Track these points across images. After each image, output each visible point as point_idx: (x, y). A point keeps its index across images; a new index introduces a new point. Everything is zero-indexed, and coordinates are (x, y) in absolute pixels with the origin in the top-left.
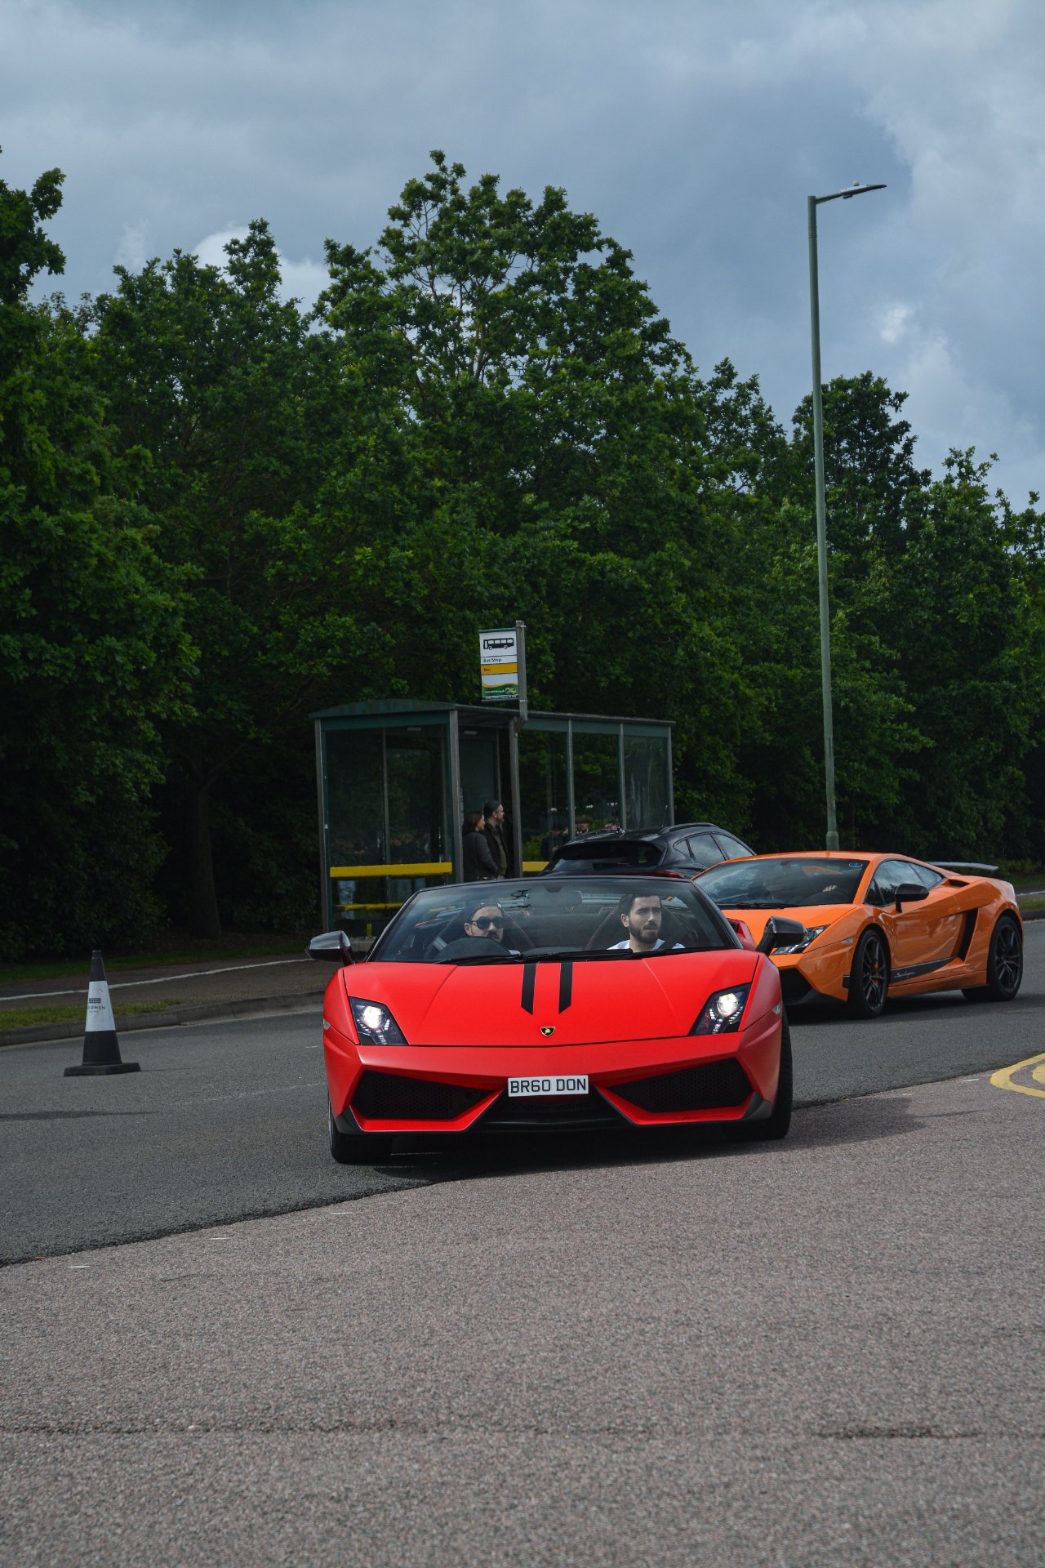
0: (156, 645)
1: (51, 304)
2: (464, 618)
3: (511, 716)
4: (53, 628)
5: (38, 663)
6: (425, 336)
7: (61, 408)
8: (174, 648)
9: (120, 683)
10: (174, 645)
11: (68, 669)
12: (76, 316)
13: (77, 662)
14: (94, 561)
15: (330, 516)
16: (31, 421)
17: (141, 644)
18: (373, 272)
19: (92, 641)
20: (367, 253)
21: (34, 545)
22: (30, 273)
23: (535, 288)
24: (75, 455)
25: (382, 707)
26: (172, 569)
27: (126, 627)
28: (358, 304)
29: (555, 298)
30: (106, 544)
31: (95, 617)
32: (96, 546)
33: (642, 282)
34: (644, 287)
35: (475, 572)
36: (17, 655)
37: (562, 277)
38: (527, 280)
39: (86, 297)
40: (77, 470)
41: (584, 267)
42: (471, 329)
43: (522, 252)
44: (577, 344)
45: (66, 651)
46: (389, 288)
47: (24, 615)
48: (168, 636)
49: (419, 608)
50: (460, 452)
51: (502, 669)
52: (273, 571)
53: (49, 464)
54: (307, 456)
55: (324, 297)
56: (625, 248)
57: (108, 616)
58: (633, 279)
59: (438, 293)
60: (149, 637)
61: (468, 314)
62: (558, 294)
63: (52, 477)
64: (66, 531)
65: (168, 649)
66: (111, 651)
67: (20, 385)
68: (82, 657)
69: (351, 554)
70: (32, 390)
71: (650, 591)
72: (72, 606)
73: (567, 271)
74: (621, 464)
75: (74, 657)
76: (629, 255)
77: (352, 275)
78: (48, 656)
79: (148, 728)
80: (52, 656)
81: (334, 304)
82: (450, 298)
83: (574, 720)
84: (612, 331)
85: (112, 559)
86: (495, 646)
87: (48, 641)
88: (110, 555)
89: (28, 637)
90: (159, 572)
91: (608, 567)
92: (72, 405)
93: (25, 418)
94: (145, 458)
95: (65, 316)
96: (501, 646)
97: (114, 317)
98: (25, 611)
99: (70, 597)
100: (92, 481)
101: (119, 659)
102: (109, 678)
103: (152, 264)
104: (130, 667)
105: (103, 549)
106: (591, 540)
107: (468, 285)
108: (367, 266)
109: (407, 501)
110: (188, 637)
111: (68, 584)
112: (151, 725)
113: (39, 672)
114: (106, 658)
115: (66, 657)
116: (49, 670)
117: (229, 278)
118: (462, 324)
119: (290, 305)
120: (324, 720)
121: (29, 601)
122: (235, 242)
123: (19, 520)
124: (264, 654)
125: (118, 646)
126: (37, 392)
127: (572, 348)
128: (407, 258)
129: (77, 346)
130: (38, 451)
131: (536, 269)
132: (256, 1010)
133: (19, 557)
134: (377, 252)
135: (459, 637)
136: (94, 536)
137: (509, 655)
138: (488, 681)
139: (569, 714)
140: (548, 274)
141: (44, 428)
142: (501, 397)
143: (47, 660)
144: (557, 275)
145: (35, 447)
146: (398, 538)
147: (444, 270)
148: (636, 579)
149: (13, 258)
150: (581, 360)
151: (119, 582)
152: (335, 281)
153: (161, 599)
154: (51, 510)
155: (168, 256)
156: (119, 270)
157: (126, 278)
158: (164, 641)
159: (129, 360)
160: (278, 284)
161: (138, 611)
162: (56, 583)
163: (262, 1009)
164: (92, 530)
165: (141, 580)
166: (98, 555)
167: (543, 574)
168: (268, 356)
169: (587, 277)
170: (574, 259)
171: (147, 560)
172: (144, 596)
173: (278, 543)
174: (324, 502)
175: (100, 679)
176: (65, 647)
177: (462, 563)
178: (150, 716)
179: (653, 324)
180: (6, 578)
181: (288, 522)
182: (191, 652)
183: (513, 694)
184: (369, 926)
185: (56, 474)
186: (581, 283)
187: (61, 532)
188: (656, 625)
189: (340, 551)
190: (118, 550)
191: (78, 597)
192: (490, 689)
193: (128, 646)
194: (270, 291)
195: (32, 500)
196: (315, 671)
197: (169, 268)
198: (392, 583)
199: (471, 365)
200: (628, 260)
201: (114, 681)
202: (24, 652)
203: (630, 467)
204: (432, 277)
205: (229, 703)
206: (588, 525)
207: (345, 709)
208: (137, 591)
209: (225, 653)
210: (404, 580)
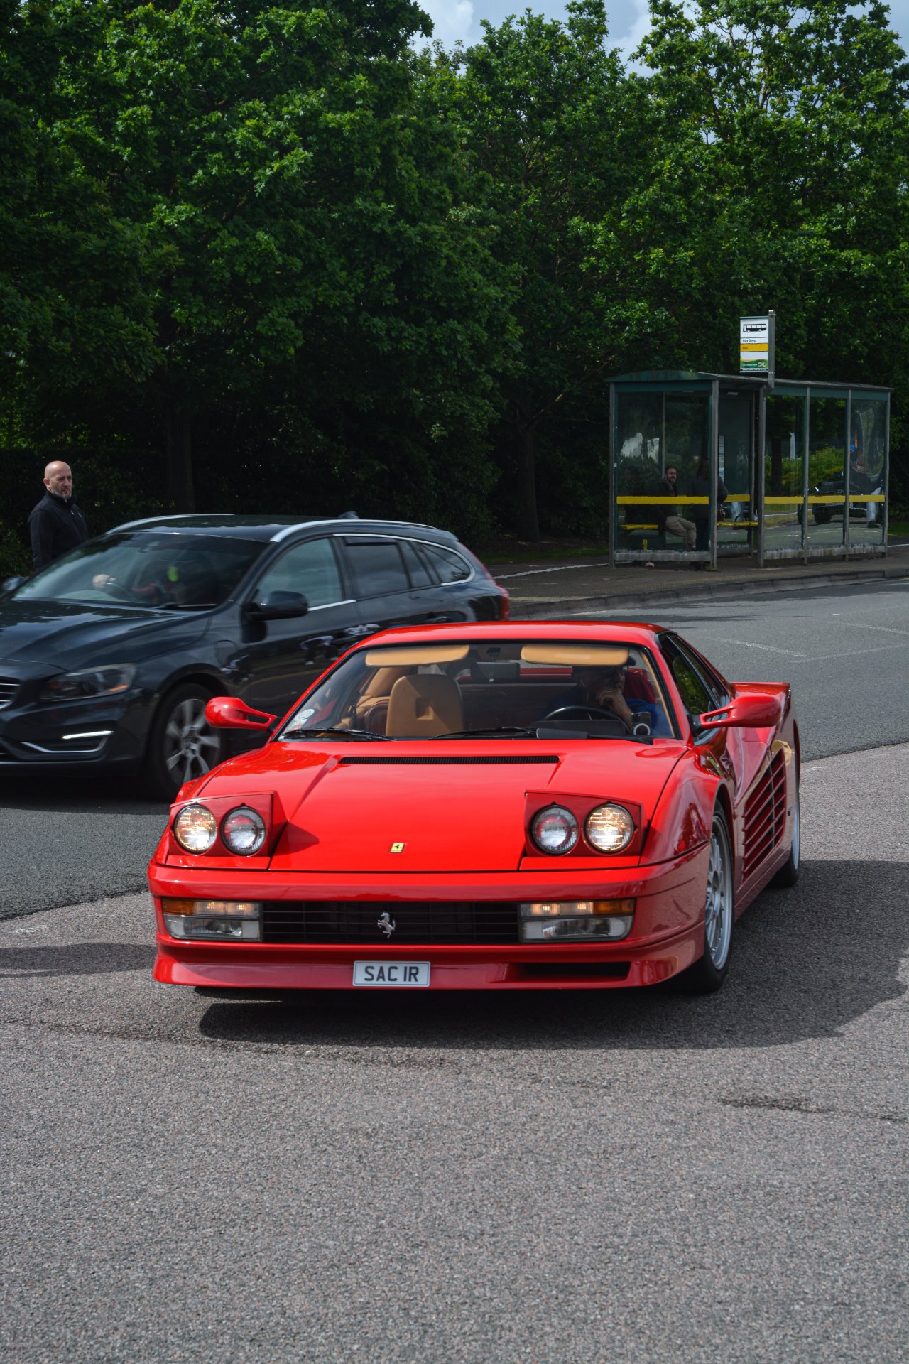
0: (489, 326)
1: (432, 49)
2: (733, 304)
3: (762, 384)
4: (412, 312)
5: (399, 339)
6: (721, 72)
7: (426, 142)
8: (503, 329)
9: (459, 356)
10: (503, 326)
11: (421, 344)
12: (451, 58)
13: (429, 339)
14: (444, 263)
15: (634, 222)
16: (401, 153)
17: (477, 326)
18: (685, 21)
19: (440, 323)
20: (681, 6)
21: (399, 250)
22: (407, 36)
23: (810, 37)
24: (435, 178)
25: (661, 376)
26: (503, 268)
27: (466, 312)
28: (671, 48)
29: (825, 44)
30: (454, 249)
31: (443, 304)
32: (445, 251)
33: (895, 32)
34: (896, 37)
35: (742, 269)
36: (383, 333)
37: (832, 26)
38: (804, 30)
39: (459, 43)
40: (435, 191)
41: (850, 18)
42: (759, 67)
43: (802, 7)
44: (842, 80)
45: (421, 330)
46: (697, 35)
47: (389, 303)
48: (498, 319)
49: (698, 296)
50: (742, 168)
51: (756, 347)
52: (587, 265)
53: (414, 186)
54: (618, 174)
55: (646, 40)
56: (884, 4)
57: (453, 304)
58: (888, 28)
59: (735, 38)
60: (484, 321)
61: (756, 56)
62: (828, 40)
63: (416, 196)
64: (422, 239)
65: (496, 328)
66: (454, 331)
67: (394, 126)
68: (432, 335)
69: (648, 252)
70: (402, 128)
71: (885, 281)
72: (426, 296)
73: (836, 22)
74: (868, 179)
75: (426, 335)
76: (887, 9)
77: (669, 23)
78: (406, 334)
79: (488, 381)
80: (410, 334)
81: (654, 45)
82: (744, 43)
83: (811, 386)
84: (869, 72)
85: (457, 261)
86: (752, 330)
87: (407, 322)
88: (456, 257)
89: (392, 319)
90: (494, 269)
91: (853, 262)
92: (434, 138)
93: (396, 152)
94: (488, 181)
95: (443, 59)
96: (756, 330)
97: (478, 63)
98: (390, 300)
99: (425, 290)
100: (446, 199)
101: (459, 337)
102: (451, 352)
103: (510, 20)
104: (468, 344)
105: (451, 253)
106: (840, 240)
107: (759, 33)
108: (680, 16)
109: (692, 211)
110: (514, 318)
111: (424, 279)
112: (490, 377)
113: (399, 346)
114: (449, 337)
115: (420, 335)
116: (407, 345)
117: (568, 33)
118: (752, 63)
119: (613, 54)
120: (617, 384)
121: (393, 292)
122: (574, 4)
123: (389, 230)
124: (578, 328)
125: (459, 327)
126: (407, 130)
127: (838, 83)
128: (712, 10)
129: (448, 85)
130: (406, 176)
131: (812, 21)
132: (546, 611)
133: (387, 258)
134: (689, 5)
135: (728, 318)
136: (444, 244)
137: (763, 337)
138: (745, 356)
139: (809, 382)
140: (821, 25)
141: (411, 158)
142: (779, 123)
143: (405, 337)
144: (829, 26)
145: (404, 173)
146: (684, 241)
147: (739, 22)
148: (875, 272)
149: (394, 25)
150: (842, 95)
151: (463, 278)
152: (656, 28)
153: (492, 291)
154: (413, 221)
155: (521, 14)
156: (484, 23)
157: (490, 31)
158: (496, 323)
159: (487, 98)
160: (604, 36)
161: (476, 301)
162: (415, 279)
163: (550, 610)
164: (443, 239)
165: (478, 276)
166: (447, 257)
167: (798, 270)
168: (592, 96)
169: (853, 26)
170: (843, 11)
171: (485, 260)
172: (480, 289)
173: (592, 243)
174: (627, 212)
175: (445, 353)
176: (419, 327)
177: (732, 261)
178: (488, 371)
179: (902, 66)
180: (377, 274)
181: (600, 227)
182: (515, 331)
183: (764, 368)
184: (645, 542)
185: (419, 193)
186: (847, 32)
187: (419, 239)
188: (888, 309)
189: (639, 250)
190: (463, 253)
191: (431, 289)
192: (746, 363)
193: (467, 328)
194: (599, 42)
195: (400, 212)
196: (616, 342)
197: (522, 23)
198: (677, 277)
199: (758, 96)
200: (885, 14)
201: (456, 354)
202: (388, 331)
203: (876, 182)
204: (730, 26)
205: (551, 365)
206: (839, 227)
207: (634, 377)
208: (475, 285)
209: (549, 326)
210: (687, 274)
